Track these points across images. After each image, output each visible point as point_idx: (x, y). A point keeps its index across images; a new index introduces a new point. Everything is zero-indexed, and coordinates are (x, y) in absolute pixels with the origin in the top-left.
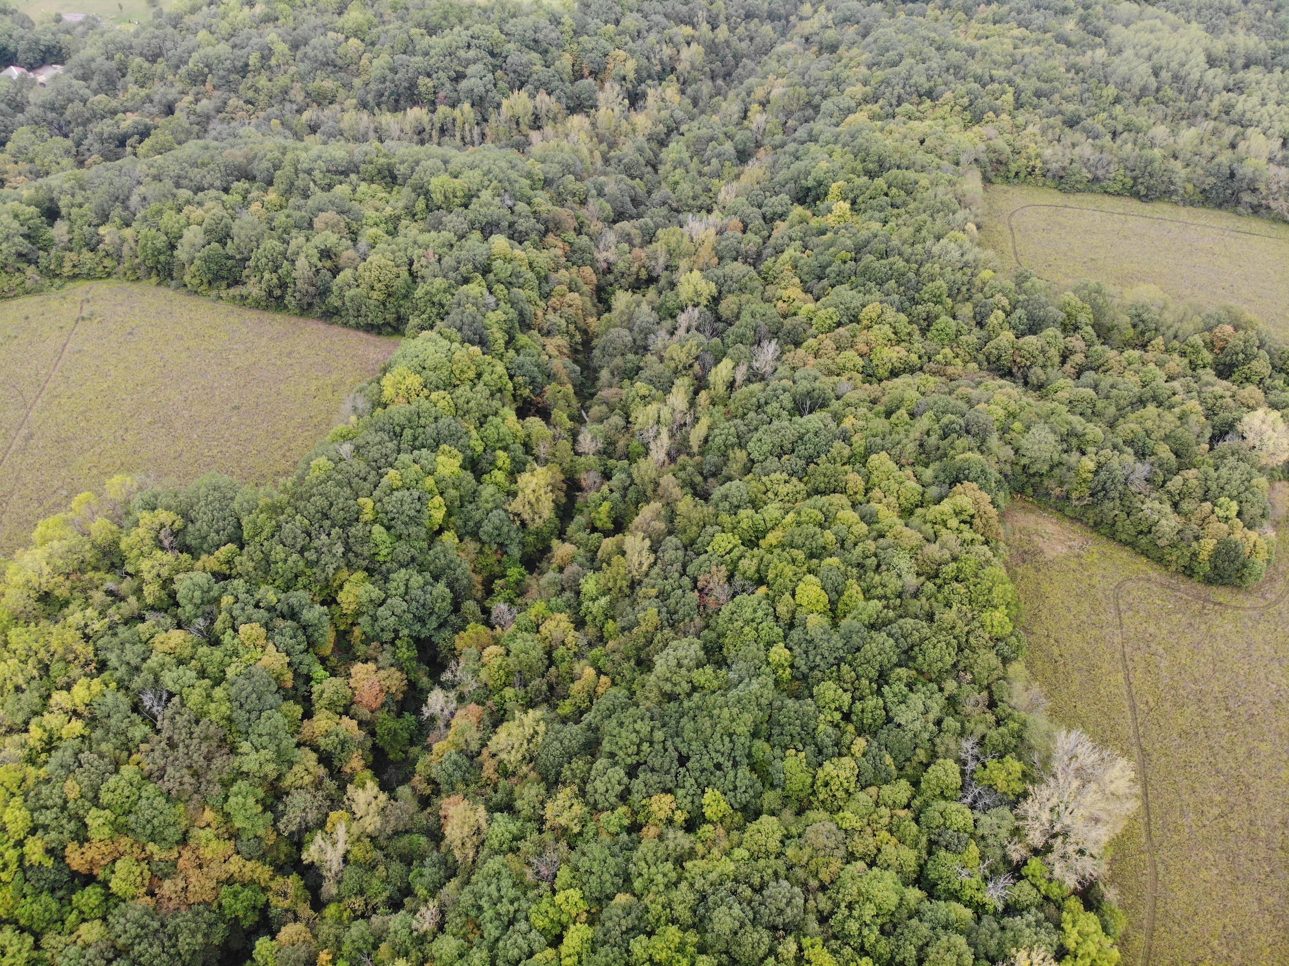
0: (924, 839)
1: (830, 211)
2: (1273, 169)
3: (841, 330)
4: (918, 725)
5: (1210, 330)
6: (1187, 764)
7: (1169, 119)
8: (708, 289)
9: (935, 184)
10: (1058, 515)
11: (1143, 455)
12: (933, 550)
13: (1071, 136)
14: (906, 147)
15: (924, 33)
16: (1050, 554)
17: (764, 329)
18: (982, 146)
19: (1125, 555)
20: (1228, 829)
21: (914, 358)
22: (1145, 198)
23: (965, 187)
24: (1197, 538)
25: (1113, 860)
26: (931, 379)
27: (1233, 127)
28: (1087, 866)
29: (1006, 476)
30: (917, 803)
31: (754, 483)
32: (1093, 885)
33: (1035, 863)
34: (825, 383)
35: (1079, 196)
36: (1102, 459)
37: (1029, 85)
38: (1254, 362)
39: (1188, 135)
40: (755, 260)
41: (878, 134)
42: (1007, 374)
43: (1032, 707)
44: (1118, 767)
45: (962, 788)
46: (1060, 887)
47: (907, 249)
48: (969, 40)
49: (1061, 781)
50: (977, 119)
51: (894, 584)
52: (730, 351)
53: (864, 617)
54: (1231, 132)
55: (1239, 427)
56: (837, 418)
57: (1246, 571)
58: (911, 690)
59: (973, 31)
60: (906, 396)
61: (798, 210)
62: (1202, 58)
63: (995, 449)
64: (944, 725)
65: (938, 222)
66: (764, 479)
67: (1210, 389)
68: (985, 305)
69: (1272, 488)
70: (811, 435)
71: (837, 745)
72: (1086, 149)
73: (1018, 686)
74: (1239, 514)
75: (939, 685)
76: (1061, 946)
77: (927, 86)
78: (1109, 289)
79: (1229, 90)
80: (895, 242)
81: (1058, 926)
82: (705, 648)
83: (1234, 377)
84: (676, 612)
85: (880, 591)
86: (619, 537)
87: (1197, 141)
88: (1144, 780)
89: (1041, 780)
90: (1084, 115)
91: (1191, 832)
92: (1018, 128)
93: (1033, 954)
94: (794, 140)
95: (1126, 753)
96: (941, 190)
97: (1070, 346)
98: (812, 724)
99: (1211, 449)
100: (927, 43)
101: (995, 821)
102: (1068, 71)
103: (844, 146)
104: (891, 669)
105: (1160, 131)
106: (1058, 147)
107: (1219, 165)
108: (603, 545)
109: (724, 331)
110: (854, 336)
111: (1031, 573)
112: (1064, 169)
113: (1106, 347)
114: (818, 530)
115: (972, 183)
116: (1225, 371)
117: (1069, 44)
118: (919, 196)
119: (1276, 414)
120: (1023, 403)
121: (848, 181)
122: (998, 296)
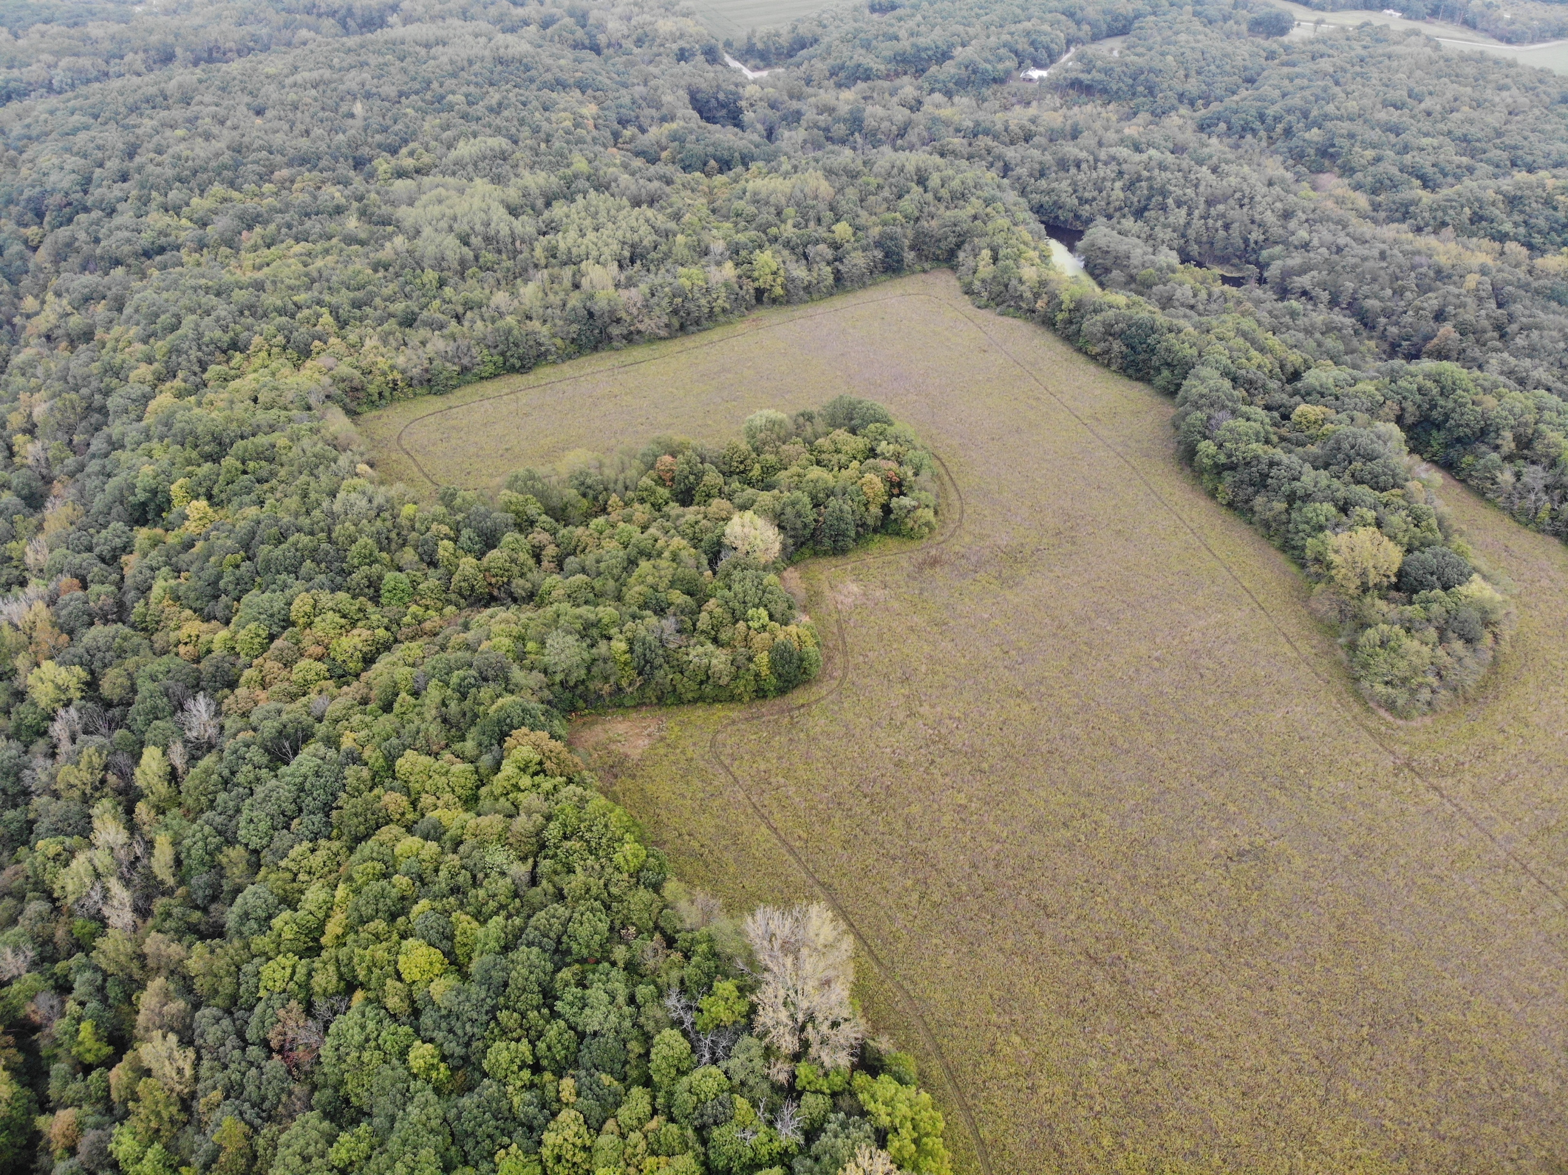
0: (690, 1132)
1: (186, 518)
2: (624, 294)
3: (278, 643)
4: (613, 1018)
5: (652, 467)
6: (866, 871)
7: (503, 282)
8: (72, 677)
9: (295, 438)
10: (620, 711)
11: (662, 610)
12: (521, 823)
13: (415, 336)
14: (239, 411)
15: (193, 282)
16: (635, 754)
17: (178, 689)
18: (326, 380)
19: (700, 712)
20: (936, 905)
21: (381, 632)
22: (524, 368)
23: (332, 429)
24: (750, 659)
25: (865, 1009)
26: (413, 645)
27: (567, 268)
28: (849, 1033)
29: (549, 703)
30: (660, 1100)
31: (273, 876)
32: (863, 1047)
33: (803, 1070)
34: (294, 711)
35: (458, 393)
36: (629, 634)
37: (343, 298)
38: (705, 478)
39: (529, 292)
40: (120, 612)
41: (197, 411)
42: (490, 600)
43: (707, 916)
44: (814, 918)
45: (694, 1050)
46: (838, 1073)
47: (304, 521)
48: (249, 274)
49: (776, 969)
50: (305, 353)
51: (502, 886)
52: (148, 736)
53: (492, 944)
54: (567, 272)
55: (726, 542)
56: (332, 742)
57: (805, 664)
58: (585, 987)
59: (248, 263)
60: (397, 677)
61: (142, 534)
62: (502, 211)
63: (523, 682)
64: (639, 999)
65: (323, 478)
66: (282, 864)
67: (683, 520)
68: (426, 542)
69: (782, 578)
70: (311, 779)
71: (543, 1107)
72: (438, 344)
73: (683, 904)
74: (771, 617)
75: (608, 959)
76: (877, 1131)
77: (226, 338)
78: (541, 471)
79: (544, 234)
80: (286, 519)
81: (863, 1114)
82: (326, 1115)
83: (697, 499)
84: (264, 1099)
85: (492, 905)
86: (129, 1056)
87: (541, 295)
88: (842, 912)
89: (758, 983)
90: (417, 310)
91: (909, 932)
92: (355, 348)
93: (860, 1160)
94: (93, 456)
95: (812, 898)
96: (306, 442)
97: (536, 542)
98: (504, 1104)
99: (715, 573)
100: (201, 293)
101: (743, 1057)
102: (376, 271)
103: (161, 439)
104: (552, 979)
105: (501, 298)
106: (408, 352)
107: (574, 309)
108: (113, 1081)
109: (124, 717)
110: (298, 642)
111: (629, 784)
112: (427, 370)
113: (570, 528)
114: (384, 883)
115: (337, 422)
116: (686, 498)
117: (362, 243)
118: (284, 458)
119: (749, 514)
120: (524, 620)
121: (190, 475)
122: (434, 526)
